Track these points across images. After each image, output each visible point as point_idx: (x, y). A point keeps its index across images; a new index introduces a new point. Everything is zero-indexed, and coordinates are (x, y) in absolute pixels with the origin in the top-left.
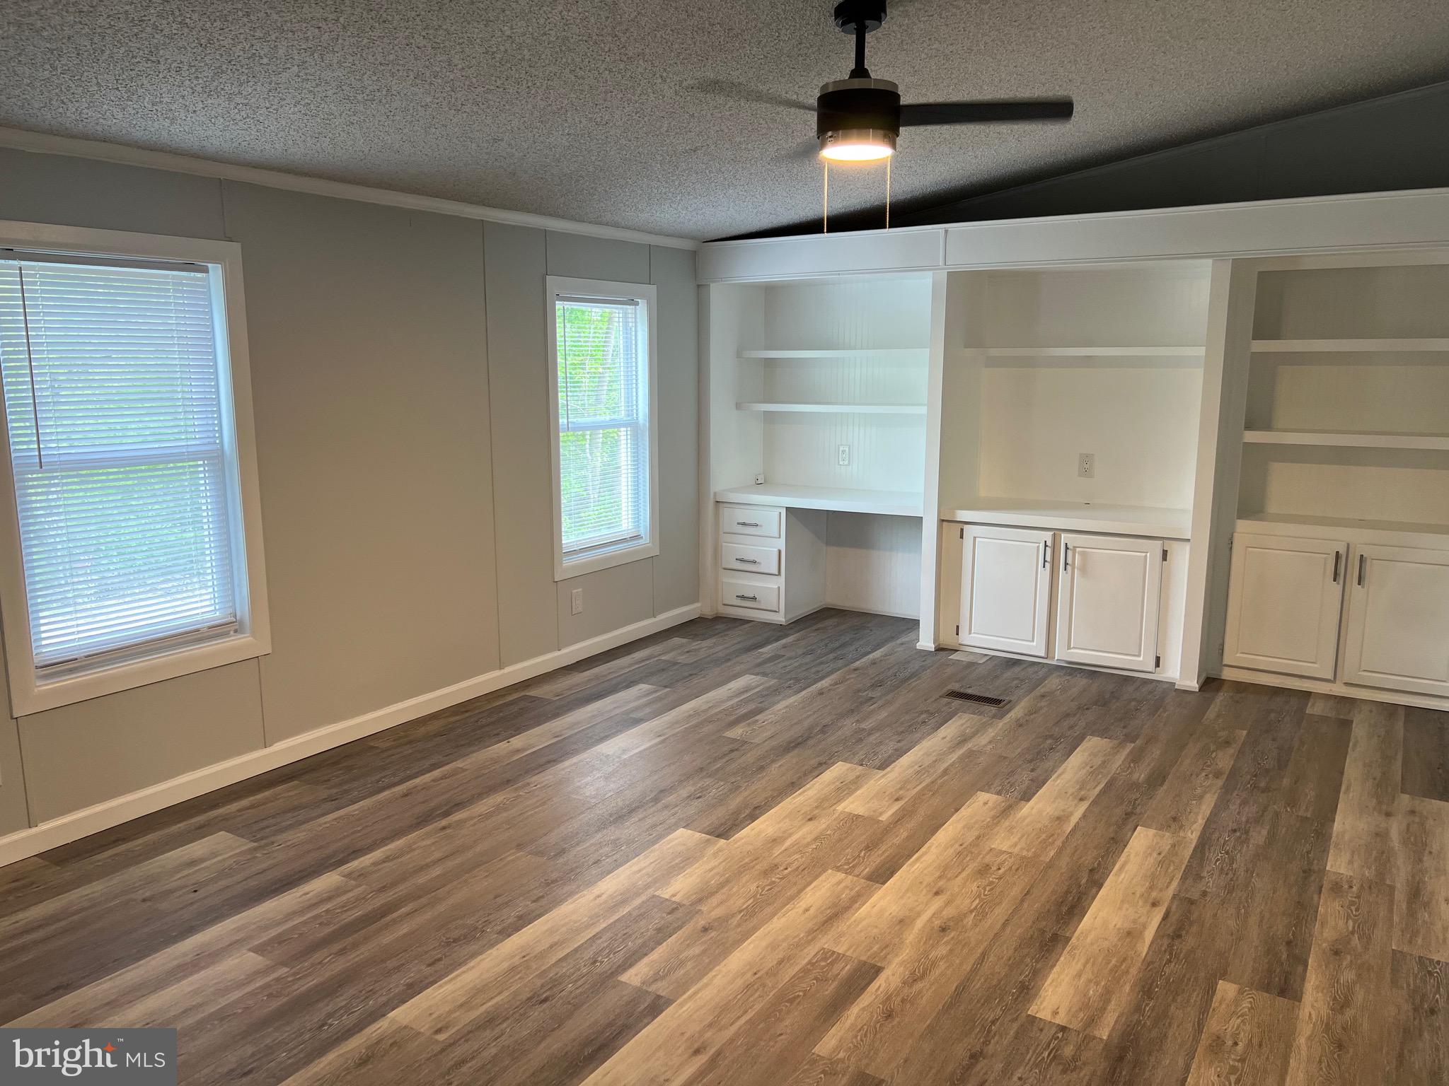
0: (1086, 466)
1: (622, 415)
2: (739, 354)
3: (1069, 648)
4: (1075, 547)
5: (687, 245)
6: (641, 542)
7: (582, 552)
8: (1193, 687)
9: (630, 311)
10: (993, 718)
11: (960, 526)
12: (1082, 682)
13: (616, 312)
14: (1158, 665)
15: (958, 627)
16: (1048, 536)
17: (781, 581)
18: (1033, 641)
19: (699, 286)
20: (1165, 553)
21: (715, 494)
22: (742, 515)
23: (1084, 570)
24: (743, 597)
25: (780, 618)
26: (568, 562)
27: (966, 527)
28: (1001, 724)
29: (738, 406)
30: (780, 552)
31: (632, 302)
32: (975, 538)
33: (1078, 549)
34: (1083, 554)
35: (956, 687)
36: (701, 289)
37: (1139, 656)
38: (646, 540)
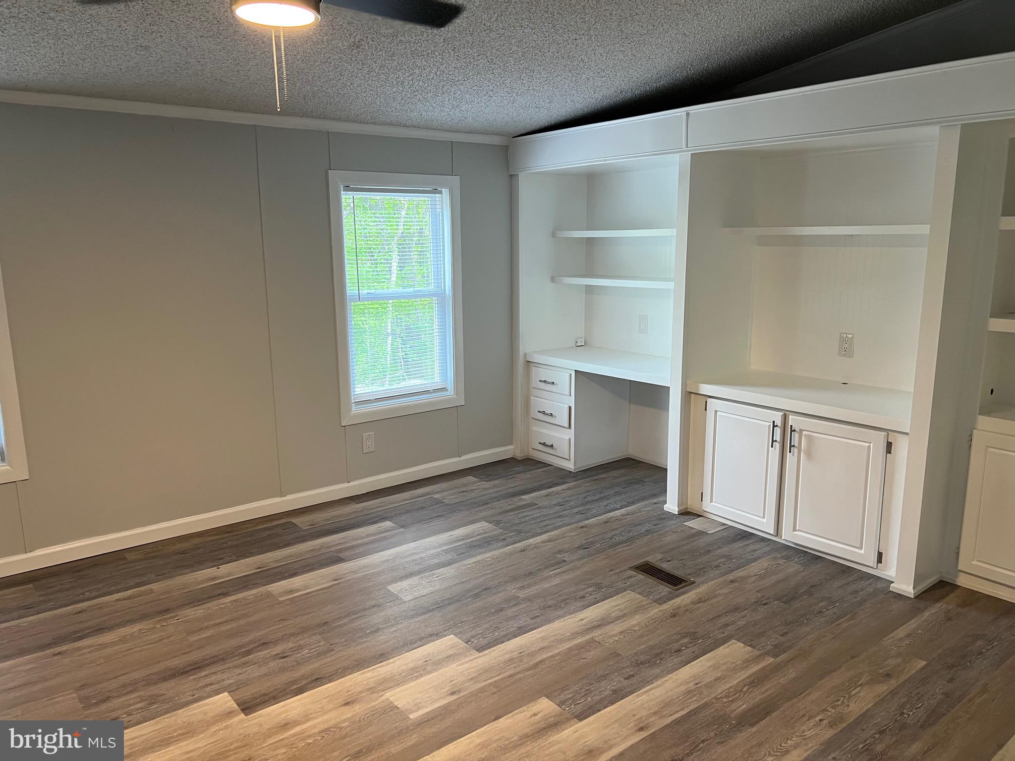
0: (846, 346)
1: (432, 287)
2: (554, 235)
3: (794, 530)
4: (801, 430)
5: (496, 140)
6: (448, 393)
7: (375, 402)
8: (909, 593)
9: (437, 199)
10: (655, 602)
11: (703, 399)
12: (793, 567)
13: (422, 200)
14: (880, 560)
15: (702, 493)
16: (778, 417)
17: (570, 434)
18: (764, 517)
19: (511, 176)
20: (889, 446)
21: (525, 355)
22: (544, 374)
23: (809, 454)
24: (544, 444)
25: (570, 466)
26: (355, 410)
27: (709, 400)
28: (656, 611)
29: (553, 279)
30: (570, 408)
31: (435, 191)
32: (716, 412)
33: (804, 433)
34: (809, 438)
35: (654, 559)
36: (512, 178)
37: (861, 548)
38: (451, 392)
